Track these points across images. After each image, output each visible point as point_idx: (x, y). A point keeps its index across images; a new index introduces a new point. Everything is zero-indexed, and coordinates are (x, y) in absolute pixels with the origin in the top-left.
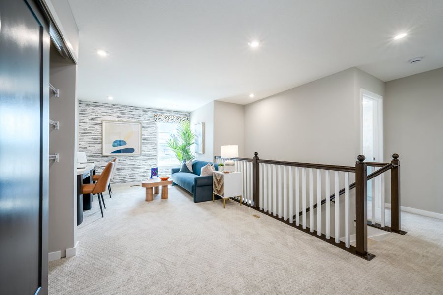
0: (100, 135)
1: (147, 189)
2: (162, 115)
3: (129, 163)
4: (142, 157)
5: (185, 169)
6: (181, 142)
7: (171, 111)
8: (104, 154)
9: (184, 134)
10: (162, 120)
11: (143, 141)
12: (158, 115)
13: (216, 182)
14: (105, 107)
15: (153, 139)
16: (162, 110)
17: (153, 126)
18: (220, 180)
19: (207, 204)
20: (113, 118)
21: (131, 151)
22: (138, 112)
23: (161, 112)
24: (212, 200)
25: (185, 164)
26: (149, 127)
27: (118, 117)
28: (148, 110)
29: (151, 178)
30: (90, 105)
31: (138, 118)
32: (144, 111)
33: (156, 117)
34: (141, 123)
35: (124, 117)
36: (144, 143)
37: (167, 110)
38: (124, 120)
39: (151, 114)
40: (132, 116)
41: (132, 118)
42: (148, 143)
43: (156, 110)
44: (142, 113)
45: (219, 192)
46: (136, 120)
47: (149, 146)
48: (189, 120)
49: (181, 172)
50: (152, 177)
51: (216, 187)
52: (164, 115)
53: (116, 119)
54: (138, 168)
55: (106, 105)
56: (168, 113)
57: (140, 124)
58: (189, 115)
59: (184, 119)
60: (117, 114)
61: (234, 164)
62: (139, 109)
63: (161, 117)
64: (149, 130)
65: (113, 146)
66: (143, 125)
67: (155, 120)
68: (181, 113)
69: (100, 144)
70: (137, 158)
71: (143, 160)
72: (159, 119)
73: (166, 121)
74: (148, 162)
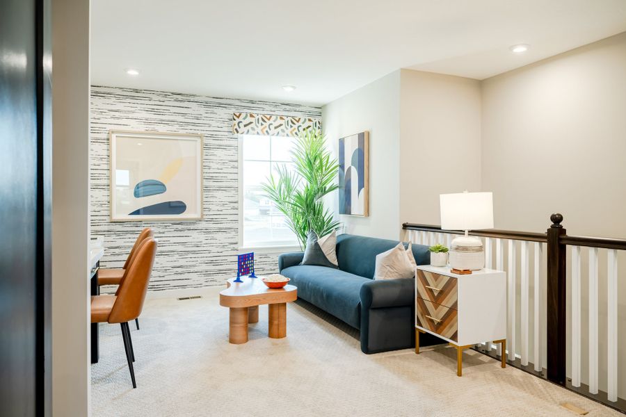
0: (106, 167)
1: (232, 310)
2: (251, 116)
3: (173, 240)
4: (203, 225)
5: (318, 258)
6: (302, 185)
7: (276, 104)
8: (116, 217)
9: (310, 164)
10: (253, 129)
11: (206, 183)
12: (243, 115)
13: (425, 296)
14: (118, 96)
15: (230, 176)
16: (252, 102)
17: (231, 143)
18: (441, 292)
19: (400, 357)
20: (135, 126)
21: (178, 207)
22: (195, 109)
23: (249, 108)
24: (412, 346)
25: (317, 244)
26: (219, 147)
27: (148, 122)
28: (218, 102)
29: (238, 281)
31: (194, 124)
32: (207, 104)
33: (238, 120)
34: (200, 137)
35: (161, 122)
37: (264, 102)
38: (162, 129)
39: (224, 113)
40: (181, 119)
41: (181, 124)
42: (220, 189)
43: (237, 102)
44: (202, 110)
45: (439, 326)
46: (190, 130)
47: (221, 196)
48: (320, 126)
49: (307, 264)
50: (242, 278)
51: (425, 311)
52: (259, 113)
53: (143, 128)
54: (194, 252)
55: (120, 92)
56: (267, 108)
57: (199, 140)
58: (320, 114)
59: (308, 123)
60: (145, 115)
61: (481, 249)
62: (196, 99)
63: (249, 119)
64: (220, 153)
65: (137, 195)
66: (206, 141)
67: (236, 127)
68: (301, 109)
69: (106, 193)
70: (192, 227)
71: (207, 231)
72: (245, 126)
73: (262, 130)
74: (219, 236)
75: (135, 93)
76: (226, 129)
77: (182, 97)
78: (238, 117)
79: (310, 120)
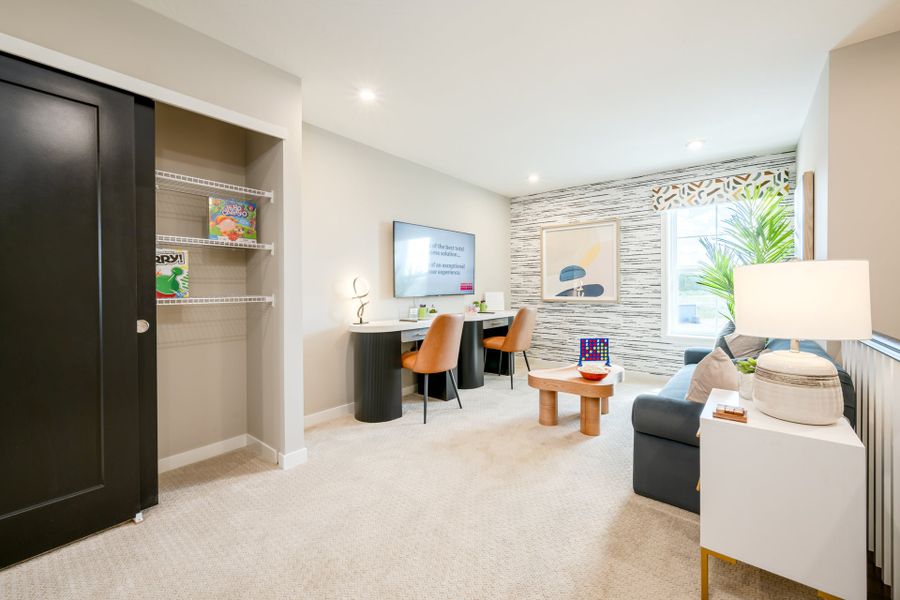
0: (539, 257)
2: (674, 187)
3: (592, 320)
4: (621, 308)
7: (713, 166)
8: (546, 297)
10: (676, 201)
11: (623, 266)
12: (664, 189)
14: (548, 199)
15: (651, 257)
16: (679, 171)
17: (649, 222)
20: (562, 221)
21: (594, 290)
22: (614, 194)
23: (674, 179)
26: (639, 228)
27: (571, 215)
28: (638, 181)
30: (524, 203)
31: (612, 209)
32: (625, 187)
33: (657, 196)
34: (615, 220)
35: (582, 213)
36: (625, 272)
37: (697, 167)
38: (583, 219)
39: (643, 192)
40: (601, 207)
41: (600, 211)
42: (639, 271)
43: (662, 177)
44: (620, 194)
46: (608, 215)
47: (641, 278)
48: (788, 178)
52: (685, 182)
53: (566, 221)
55: (550, 195)
56: (702, 173)
57: (615, 224)
60: (570, 210)
62: (614, 184)
63: (671, 192)
64: (641, 235)
65: (562, 279)
66: (623, 224)
67: (656, 203)
68: (756, 161)
69: (539, 278)
70: (610, 309)
71: (625, 314)
72: (666, 200)
73: (689, 201)
74: (638, 320)
75: (561, 193)
76: (647, 208)
77: (599, 186)
78: (657, 192)
79: (767, 173)
